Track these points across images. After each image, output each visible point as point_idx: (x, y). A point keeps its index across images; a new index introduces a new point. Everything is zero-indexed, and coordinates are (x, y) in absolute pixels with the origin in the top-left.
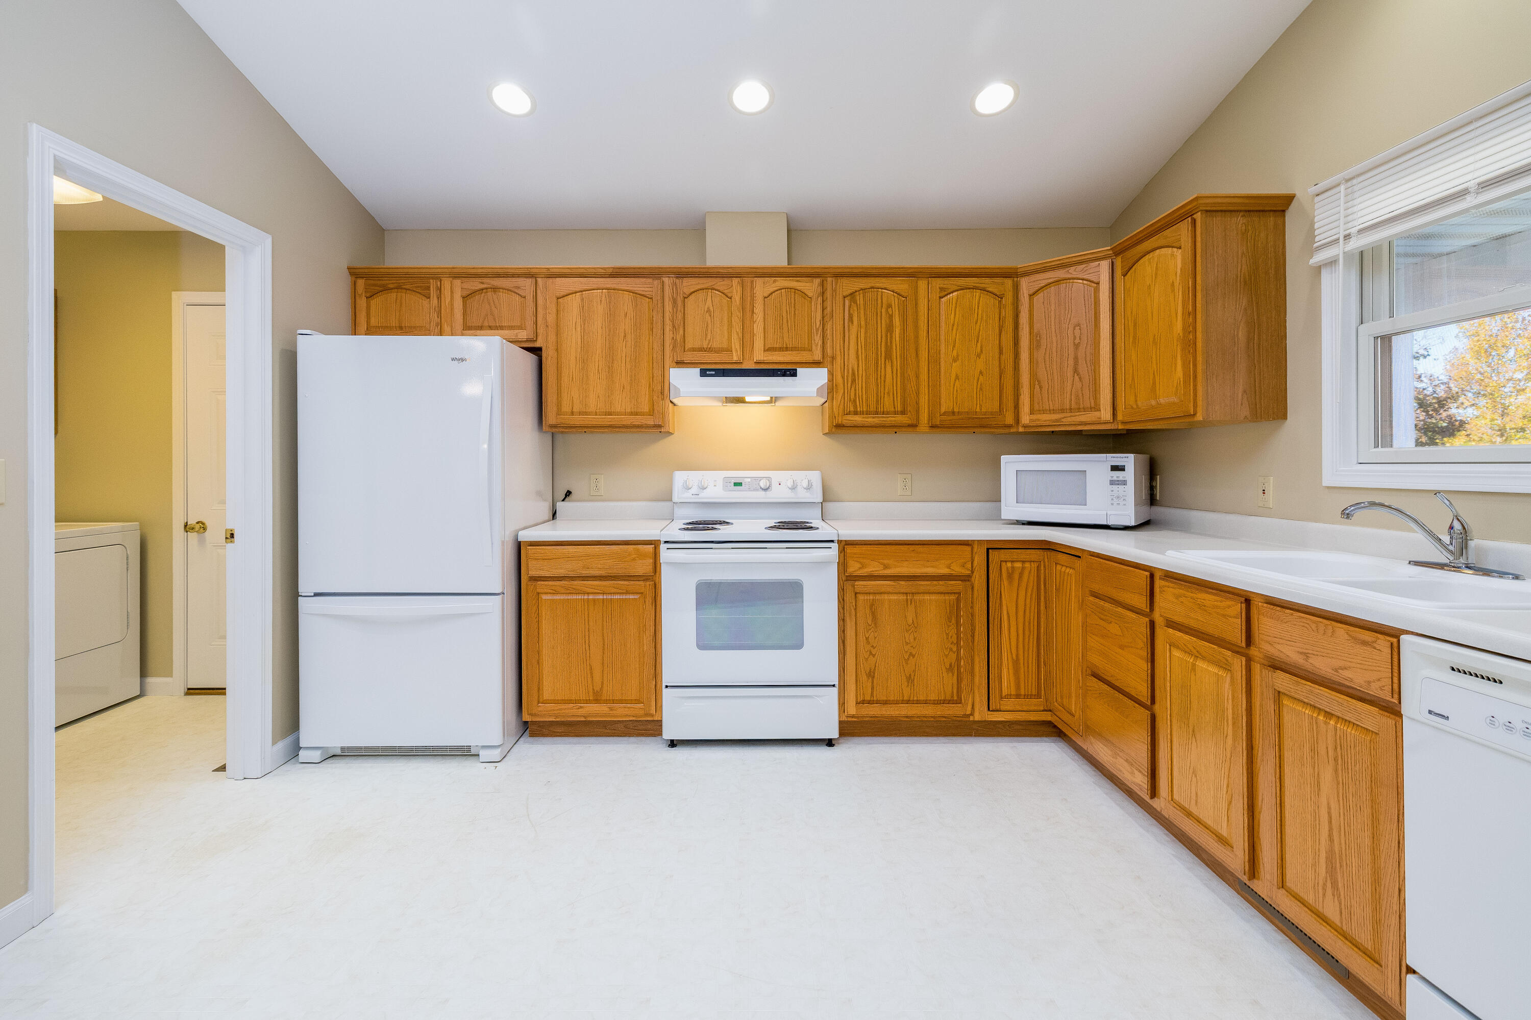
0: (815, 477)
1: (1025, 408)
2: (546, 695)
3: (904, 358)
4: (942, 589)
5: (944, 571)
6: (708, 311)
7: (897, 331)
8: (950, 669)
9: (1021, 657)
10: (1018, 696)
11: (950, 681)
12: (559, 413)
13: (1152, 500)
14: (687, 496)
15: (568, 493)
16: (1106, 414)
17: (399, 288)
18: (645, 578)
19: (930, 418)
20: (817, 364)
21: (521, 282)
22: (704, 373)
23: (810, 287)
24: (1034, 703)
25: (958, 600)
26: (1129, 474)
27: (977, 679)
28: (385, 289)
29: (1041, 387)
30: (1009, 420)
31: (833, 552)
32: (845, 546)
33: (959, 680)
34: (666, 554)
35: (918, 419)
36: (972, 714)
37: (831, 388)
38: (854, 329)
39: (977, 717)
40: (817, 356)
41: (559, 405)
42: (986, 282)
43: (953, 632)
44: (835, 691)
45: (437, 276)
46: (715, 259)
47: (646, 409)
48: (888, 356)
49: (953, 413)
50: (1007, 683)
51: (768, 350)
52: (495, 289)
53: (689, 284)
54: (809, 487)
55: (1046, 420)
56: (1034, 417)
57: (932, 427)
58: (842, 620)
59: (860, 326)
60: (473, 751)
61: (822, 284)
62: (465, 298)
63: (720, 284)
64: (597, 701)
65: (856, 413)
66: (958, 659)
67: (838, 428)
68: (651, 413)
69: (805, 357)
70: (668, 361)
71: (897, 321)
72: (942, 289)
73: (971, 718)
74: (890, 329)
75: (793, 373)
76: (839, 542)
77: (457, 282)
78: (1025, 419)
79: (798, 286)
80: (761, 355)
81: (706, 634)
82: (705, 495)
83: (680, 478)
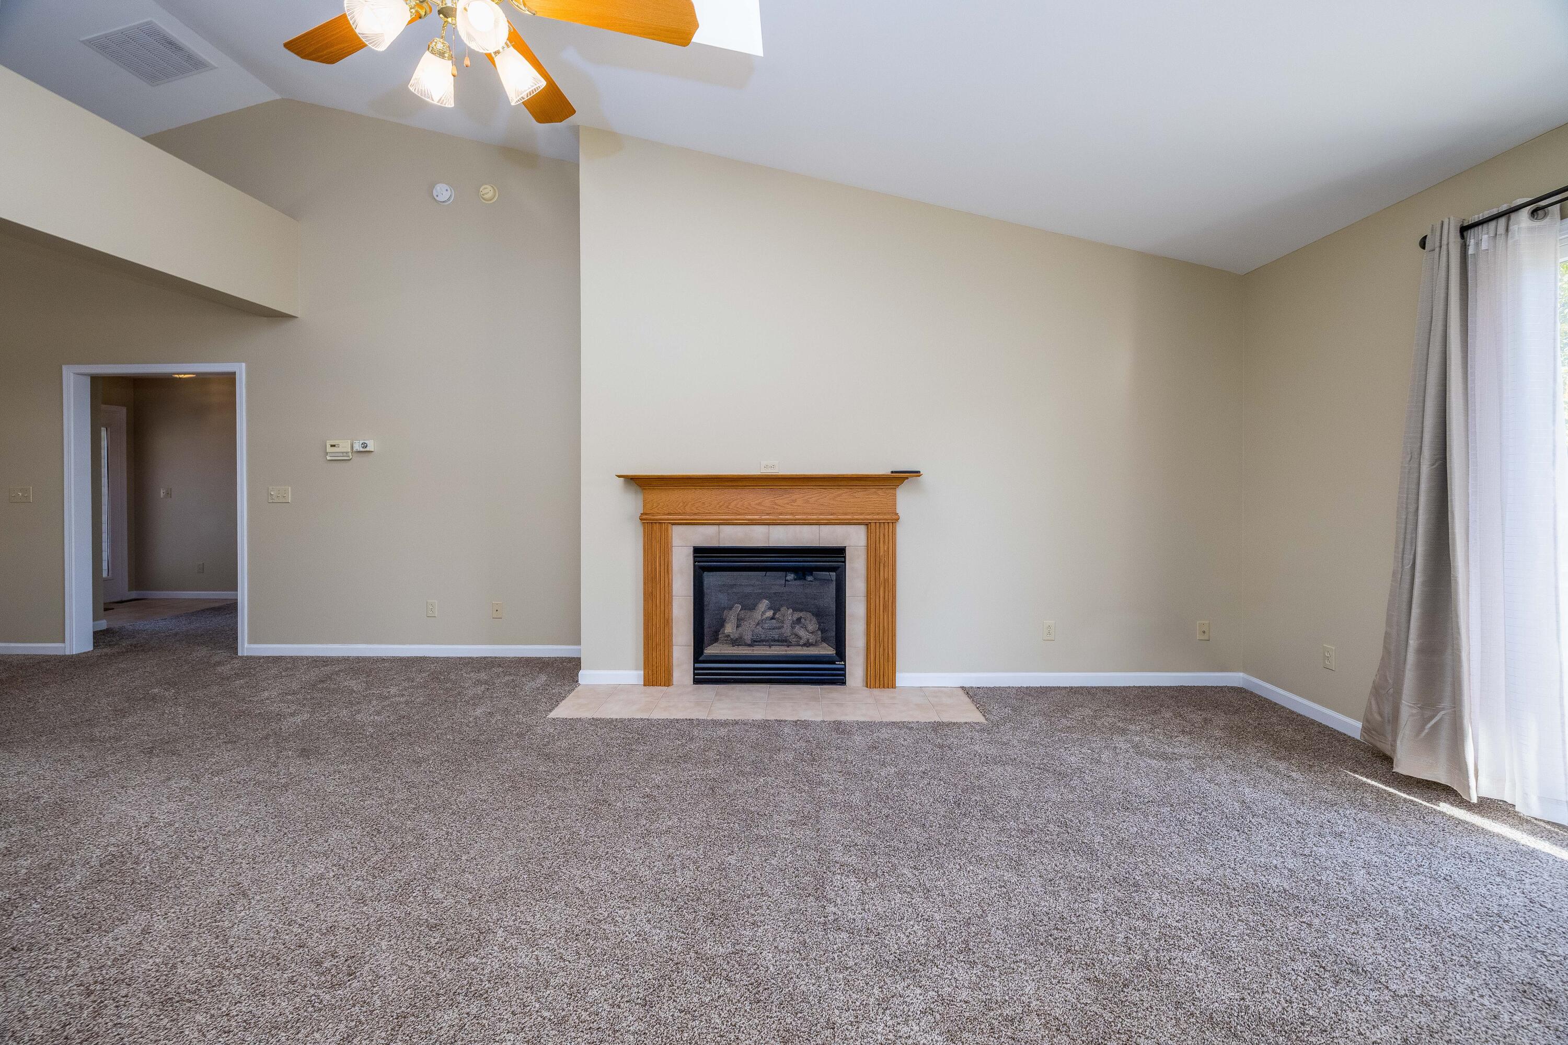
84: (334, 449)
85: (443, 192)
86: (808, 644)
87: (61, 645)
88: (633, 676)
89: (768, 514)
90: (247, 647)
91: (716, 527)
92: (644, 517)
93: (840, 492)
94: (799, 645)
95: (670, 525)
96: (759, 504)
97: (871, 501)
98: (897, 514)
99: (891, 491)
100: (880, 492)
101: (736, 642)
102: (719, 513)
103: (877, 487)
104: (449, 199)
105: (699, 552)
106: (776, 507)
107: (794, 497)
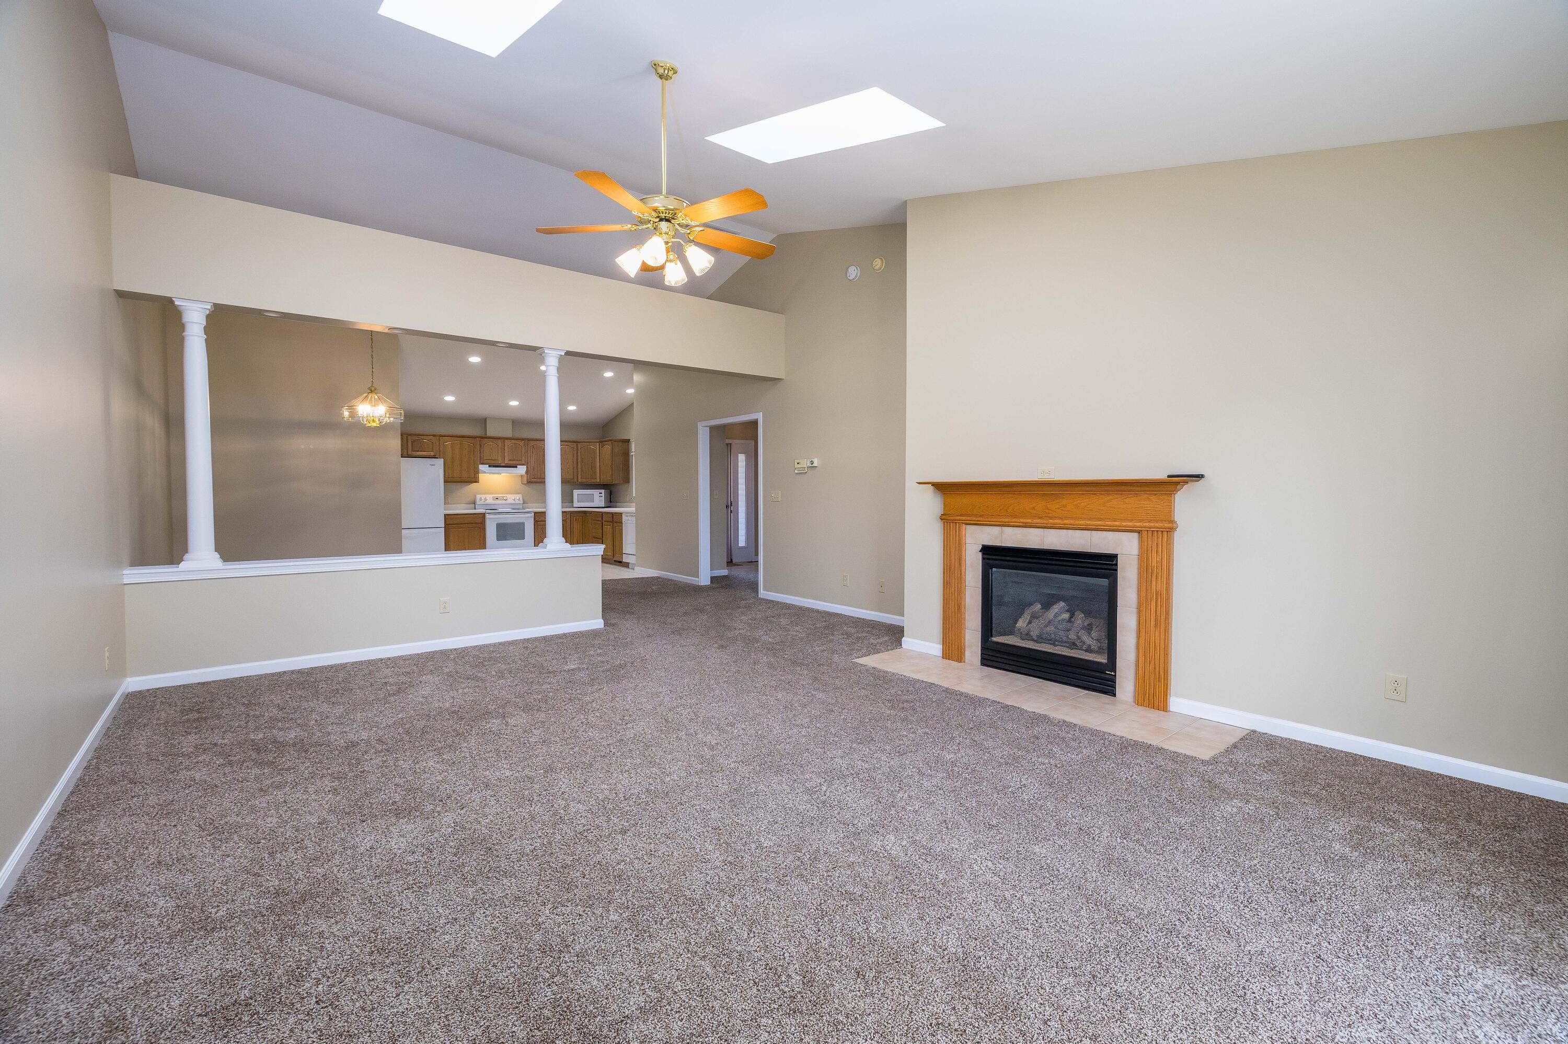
0: (520, 496)
1: (580, 477)
6: (490, 449)
12: (449, 476)
13: (611, 502)
14: (482, 502)
16: (598, 480)
18: (480, 522)
20: (523, 465)
21: (430, 438)
22: (489, 466)
23: (521, 443)
26: (603, 495)
29: (583, 472)
30: (575, 480)
31: (532, 515)
32: (535, 513)
34: (487, 516)
37: (527, 472)
38: (534, 455)
40: (523, 462)
46: (490, 434)
47: (473, 476)
51: (509, 460)
52: (421, 440)
53: (484, 441)
54: (519, 500)
55: (584, 480)
61: (524, 442)
63: (493, 441)
65: (534, 478)
68: (474, 478)
69: (520, 462)
70: (479, 463)
78: (580, 481)
79: (518, 443)
80: (506, 462)
81: (500, 537)
82: (487, 502)
83: (478, 497)
84: (799, 466)
85: (853, 272)
86: (1089, 650)
87: (697, 579)
88: (935, 649)
89: (1041, 518)
90: (763, 593)
91: (998, 528)
92: (943, 517)
93: (1111, 497)
94: (1083, 650)
95: (964, 525)
96: (1033, 508)
97: (1142, 507)
98: (1173, 522)
99: (1165, 497)
100: (1153, 498)
101: (1027, 636)
102: (1000, 516)
103: (1148, 493)
104: (856, 276)
105: (987, 551)
106: (1047, 511)
107: (1065, 502)
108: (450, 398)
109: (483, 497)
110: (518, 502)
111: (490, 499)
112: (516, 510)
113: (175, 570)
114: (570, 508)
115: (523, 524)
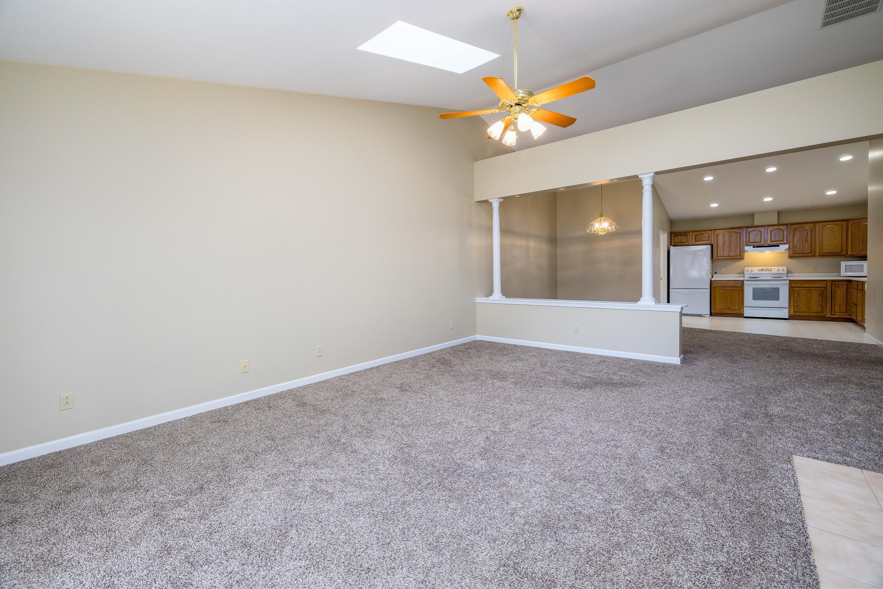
0: (785, 268)
1: (849, 251)
2: (717, 308)
3: (811, 241)
4: (818, 290)
5: (819, 286)
6: (755, 234)
7: (809, 236)
8: (820, 306)
9: (841, 304)
10: (840, 312)
11: (820, 309)
12: (717, 256)
14: (748, 273)
15: (716, 273)
17: (681, 235)
18: (740, 287)
19: (819, 254)
20: (785, 244)
21: (708, 232)
22: (754, 247)
23: (784, 228)
24: (845, 314)
25: (823, 292)
27: (828, 309)
28: (678, 235)
29: (854, 246)
30: (844, 253)
31: (788, 282)
32: (790, 281)
33: (822, 309)
34: (745, 282)
35: (815, 254)
36: (826, 315)
37: (789, 249)
38: (795, 236)
39: (828, 316)
40: (785, 242)
41: (717, 255)
42: (838, 223)
43: (821, 299)
44: (788, 309)
45: (689, 232)
46: (756, 223)
47: (739, 255)
48: (806, 241)
49: (826, 253)
50: (837, 309)
51: (771, 241)
52: (702, 234)
53: (750, 230)
54: (783, 270)
55: (855, 253)
56: (851, 253)
57: (820, 256)
58: (790, 296)
59: (798, 235)
60: (703, 315)
61: (787, 227)
62: (695, 236)
63: (759, 229)
64: (728, 309)
65: (796, 254)
66: (822, 304)
67: (791, 257)
68: (740, 256)
69: (782, 242)
70: (744, 245)
71: (809, 233)
72: (823, 225)
73: (826, 316)
74: (807, 235)
75: (779, 246)
76: (789, 280)
77: (694, 233)
78: (849, 253)
79: (780, 227)
80: (769, 242)
81: (755, 298)
82: (753, 273)
83: (746, 269)
108: (714, 205)
109: (750, 269)
110: (782, 272)
111: (755, 270)
112: (777, 277)
113: (488, 299)
114: (839, 277)
115: (778, 289)
